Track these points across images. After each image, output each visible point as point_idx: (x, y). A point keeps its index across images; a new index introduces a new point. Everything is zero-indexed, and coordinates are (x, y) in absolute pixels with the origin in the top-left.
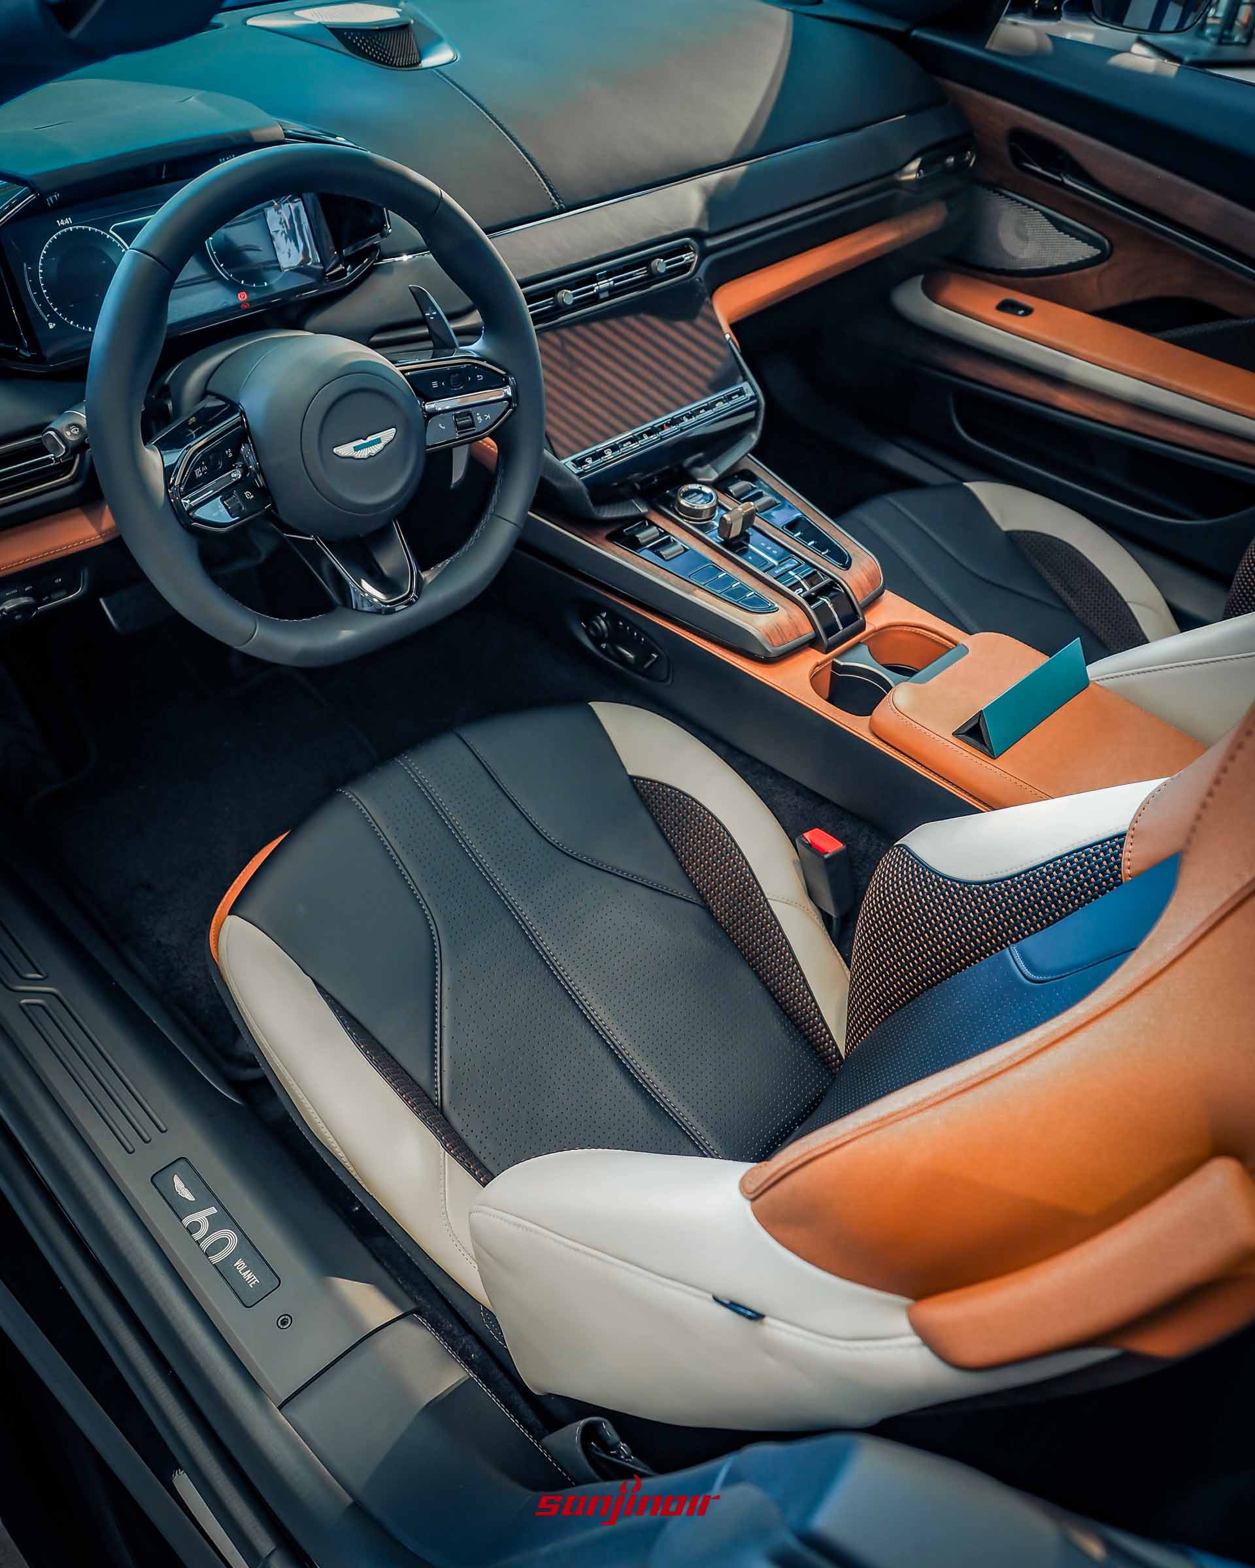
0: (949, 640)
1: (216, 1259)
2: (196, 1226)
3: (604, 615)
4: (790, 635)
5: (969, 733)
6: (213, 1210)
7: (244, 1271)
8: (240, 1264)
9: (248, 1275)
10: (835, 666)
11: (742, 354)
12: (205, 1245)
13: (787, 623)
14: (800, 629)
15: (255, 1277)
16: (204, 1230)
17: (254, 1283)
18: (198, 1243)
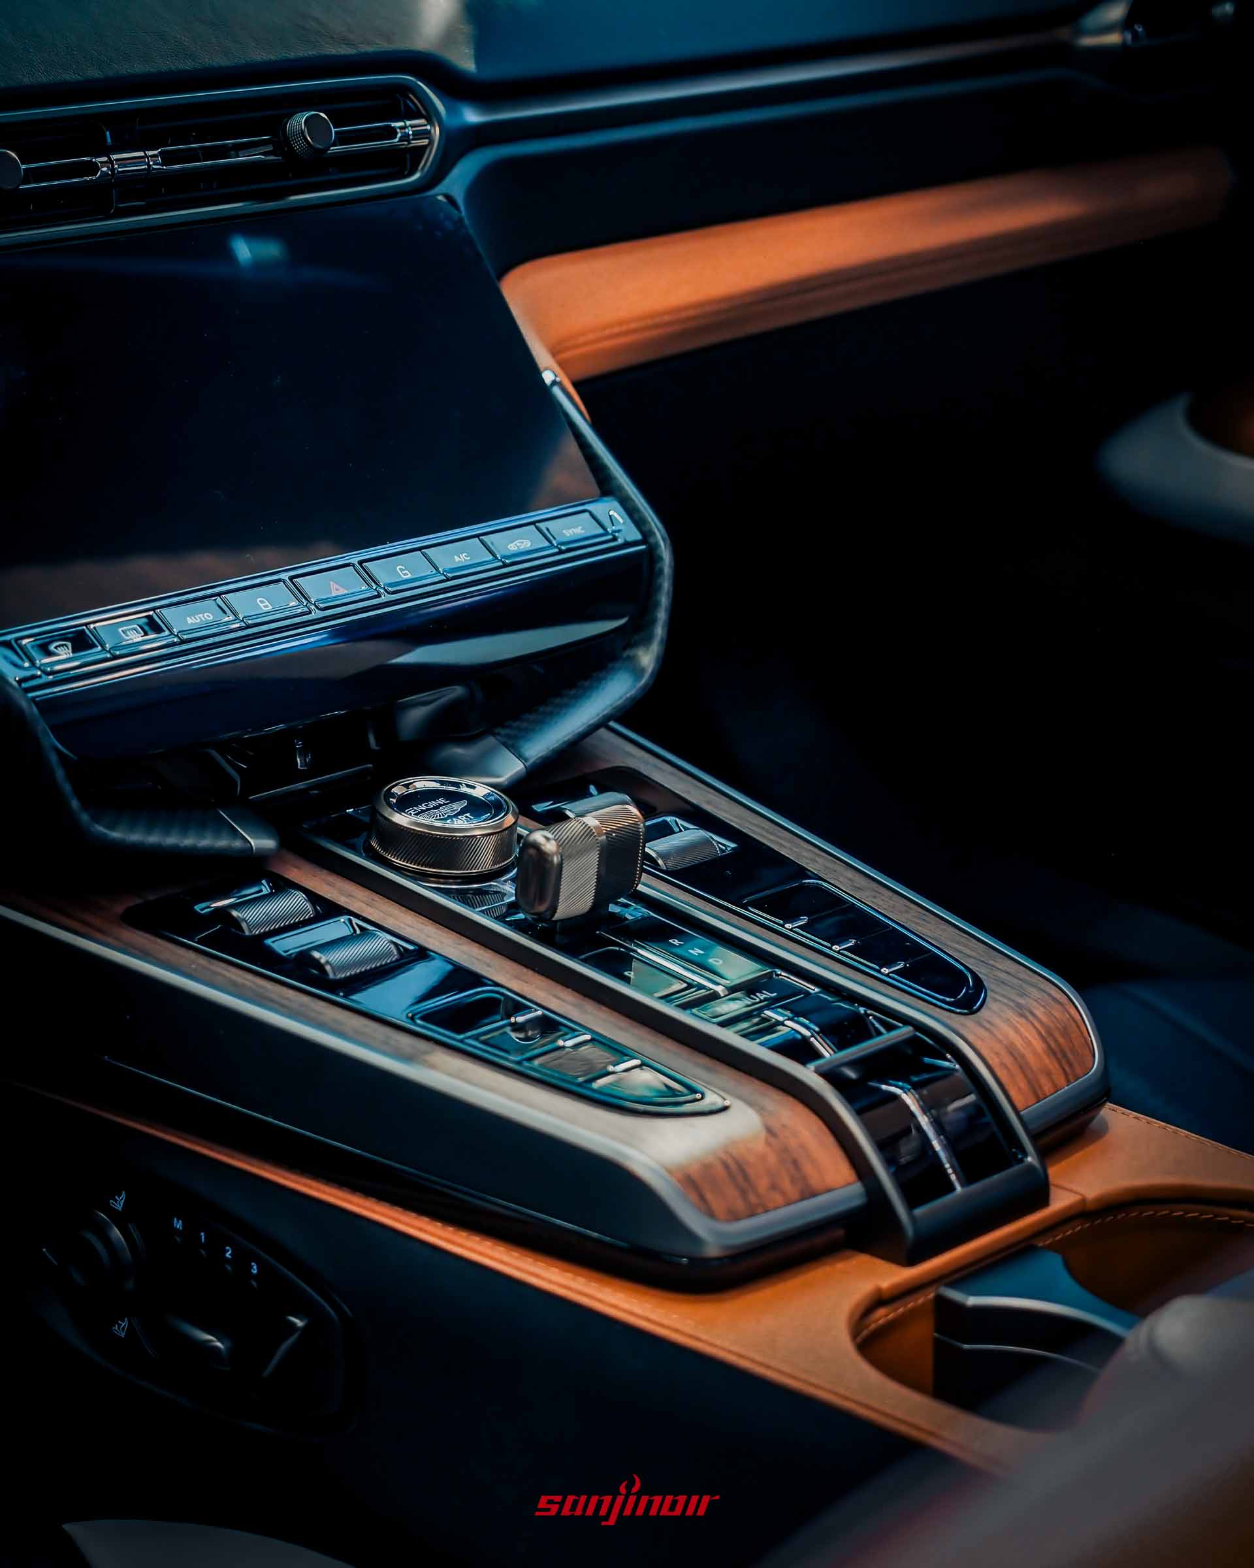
3: (119, 1203)
4: (774, 1187)
10: (946, 1311)
11: (595, 425)
13: (760, 1146)
14: (808, 1169)
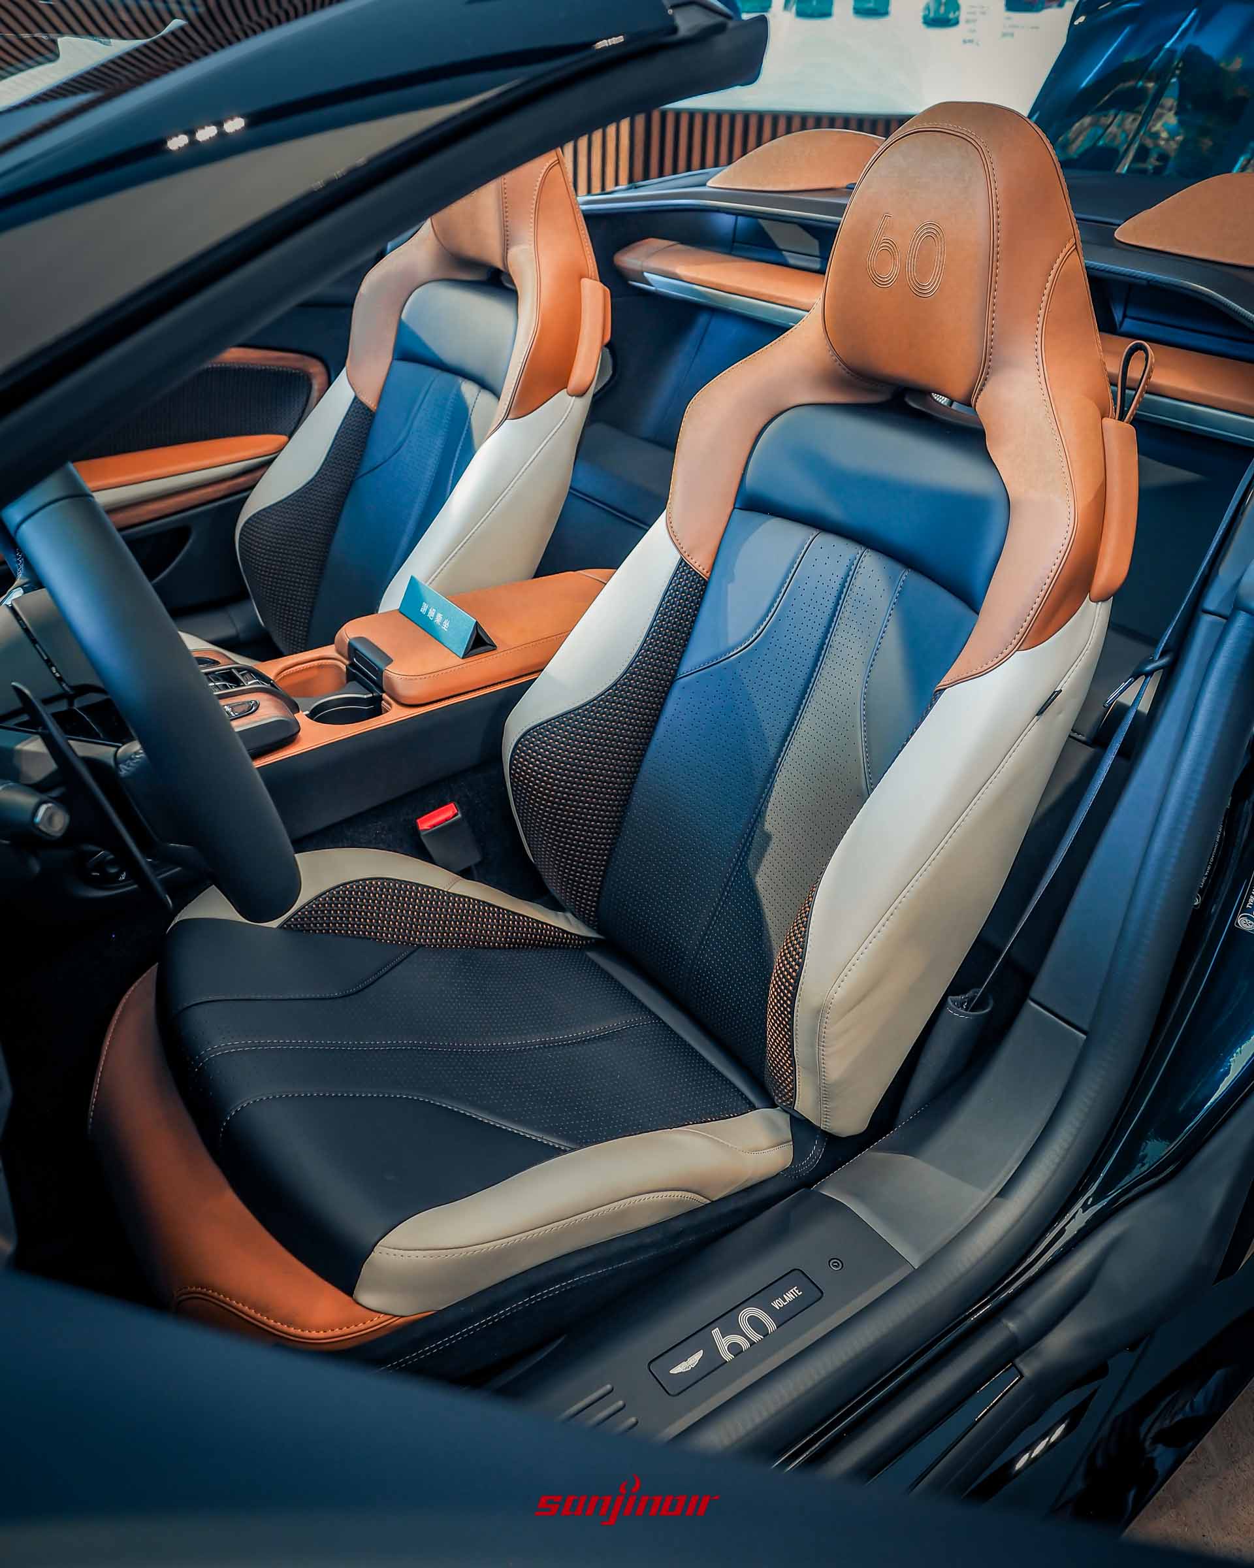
0: (319, 659)
1: (771, 1326)
2: (734, 1348)
5: (485, 644)
6: (716, 1332)
7: (785, 1301)
8: (777, 1304)
9: (789, 1297)
12: (756, 1337)
15: (792, 1291)
16: (738, 1339)
17: (797, 1291)
18: (752, 1343)
